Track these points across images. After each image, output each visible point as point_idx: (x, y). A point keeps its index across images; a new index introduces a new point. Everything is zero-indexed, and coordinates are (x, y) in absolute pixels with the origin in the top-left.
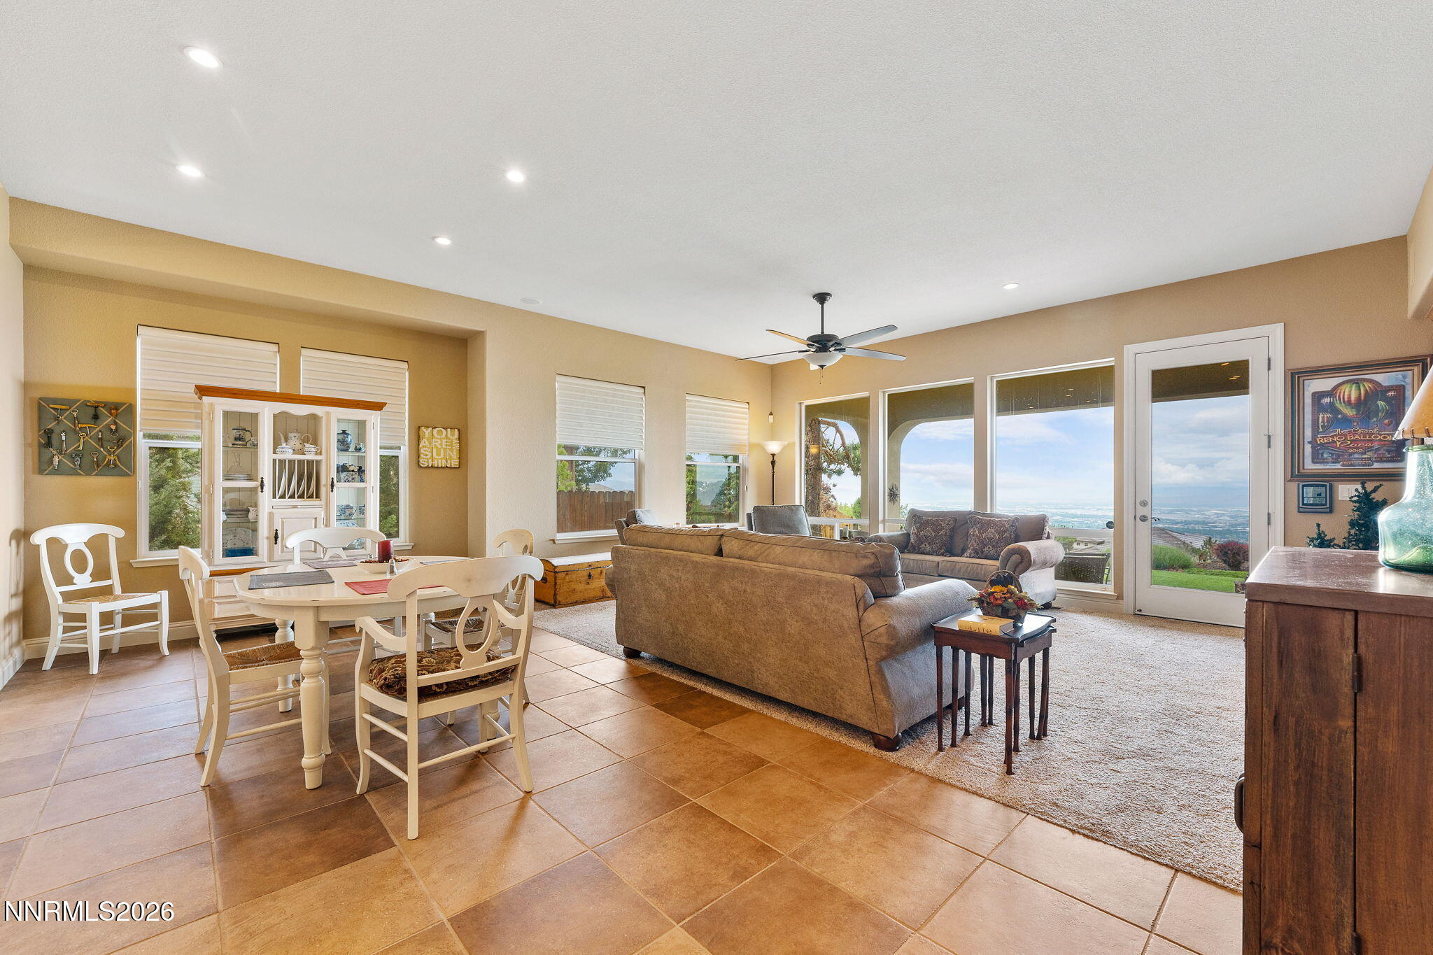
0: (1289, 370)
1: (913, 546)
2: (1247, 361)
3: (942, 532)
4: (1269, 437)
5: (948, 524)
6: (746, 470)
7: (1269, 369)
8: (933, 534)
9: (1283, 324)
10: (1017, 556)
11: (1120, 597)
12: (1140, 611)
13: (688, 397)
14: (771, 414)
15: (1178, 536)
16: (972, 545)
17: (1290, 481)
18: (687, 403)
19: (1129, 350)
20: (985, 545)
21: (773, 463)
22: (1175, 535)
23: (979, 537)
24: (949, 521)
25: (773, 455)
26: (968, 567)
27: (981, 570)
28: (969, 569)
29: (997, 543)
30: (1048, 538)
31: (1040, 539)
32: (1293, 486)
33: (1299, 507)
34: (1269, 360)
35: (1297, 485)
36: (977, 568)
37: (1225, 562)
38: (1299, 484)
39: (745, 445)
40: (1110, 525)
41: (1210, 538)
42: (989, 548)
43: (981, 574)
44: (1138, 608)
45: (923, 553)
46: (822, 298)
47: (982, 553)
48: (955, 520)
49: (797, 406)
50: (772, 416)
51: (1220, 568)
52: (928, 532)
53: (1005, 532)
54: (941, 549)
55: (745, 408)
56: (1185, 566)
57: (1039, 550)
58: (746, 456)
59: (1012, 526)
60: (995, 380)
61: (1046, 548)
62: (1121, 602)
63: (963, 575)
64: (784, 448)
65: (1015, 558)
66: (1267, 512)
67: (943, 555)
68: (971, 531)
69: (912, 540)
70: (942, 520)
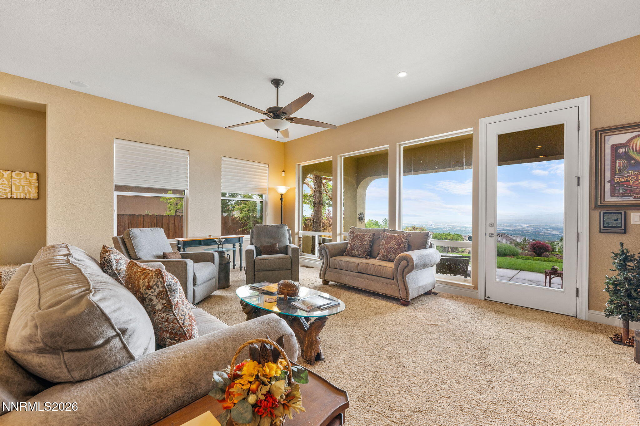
0: (594, 129)
1: (348, 251)
2: (563, 124)
3: (365, 243)
4: (579, 178)
5: (369, 238)
6: (266, 203)
7: (579, 129)
8: (360, 244)
9: (590, 96)
10: (405, 261)
11: (476, 287)
12: (489, 297)
13: (223, 158)
14: (284, 171)
15: (511, 237)
16: (381, 252)
17: (594, 210)
18: (222, 162)
19: (483, 122)
20: (389, 252)
21: (282, 199)
22: (509, 236)
23: (385, 247)
24: (370, 235)
25: (282, 195)
26: (375, 267)
27: (383, 270)
28: (376, 268)
29: (396, 251)
30: (431, 247)
31: (425, 248)
32: (596, 214)
33: (600, 229)
34: (579, 123)
35: (599, 213)
36: (381, 268)
37: (535, 252)
38: (600, 212)
39: (266, 189)
40: (470, 239)
41: (525, 238)
42: (391, 254)
43: (383, 272)
44: (487, 296)
45: (353, 256)
46: (277, 83)
47: (387, 257)
48: (374, 235)
49: (297, 167)
50: (284, 172)
51: (532, 255)
52: (357, 242)
53: (401, 243)
54: (364, 253)
55: (266, 167)
56: (514, 254)
57: (421, 257)
58: (266, 195)
59: (406, 239)
60: (402, 147)
61: (426, 255)
62: (476, 291)
63: (372, 273)
64: (288, 191)
65: (403, 263)
66: (576, 232)
67: (365, 257)
68: (381, 242)
69: (348, 248)
70: (366, 235)
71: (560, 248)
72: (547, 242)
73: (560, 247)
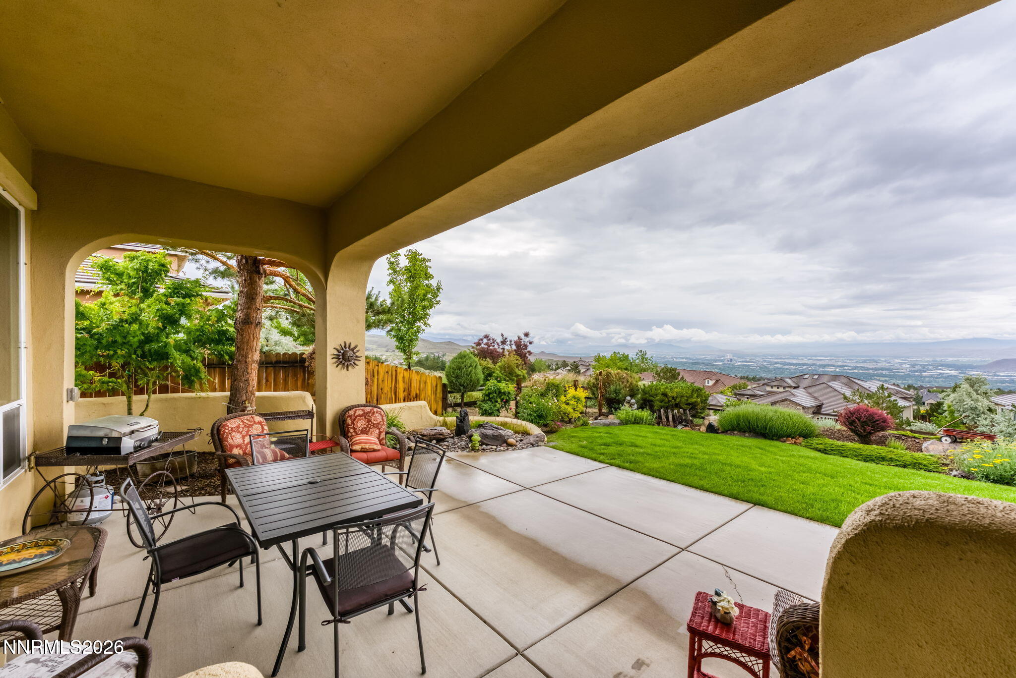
71: (950, 404)
72: (935, 388)
73: (952, 402)
